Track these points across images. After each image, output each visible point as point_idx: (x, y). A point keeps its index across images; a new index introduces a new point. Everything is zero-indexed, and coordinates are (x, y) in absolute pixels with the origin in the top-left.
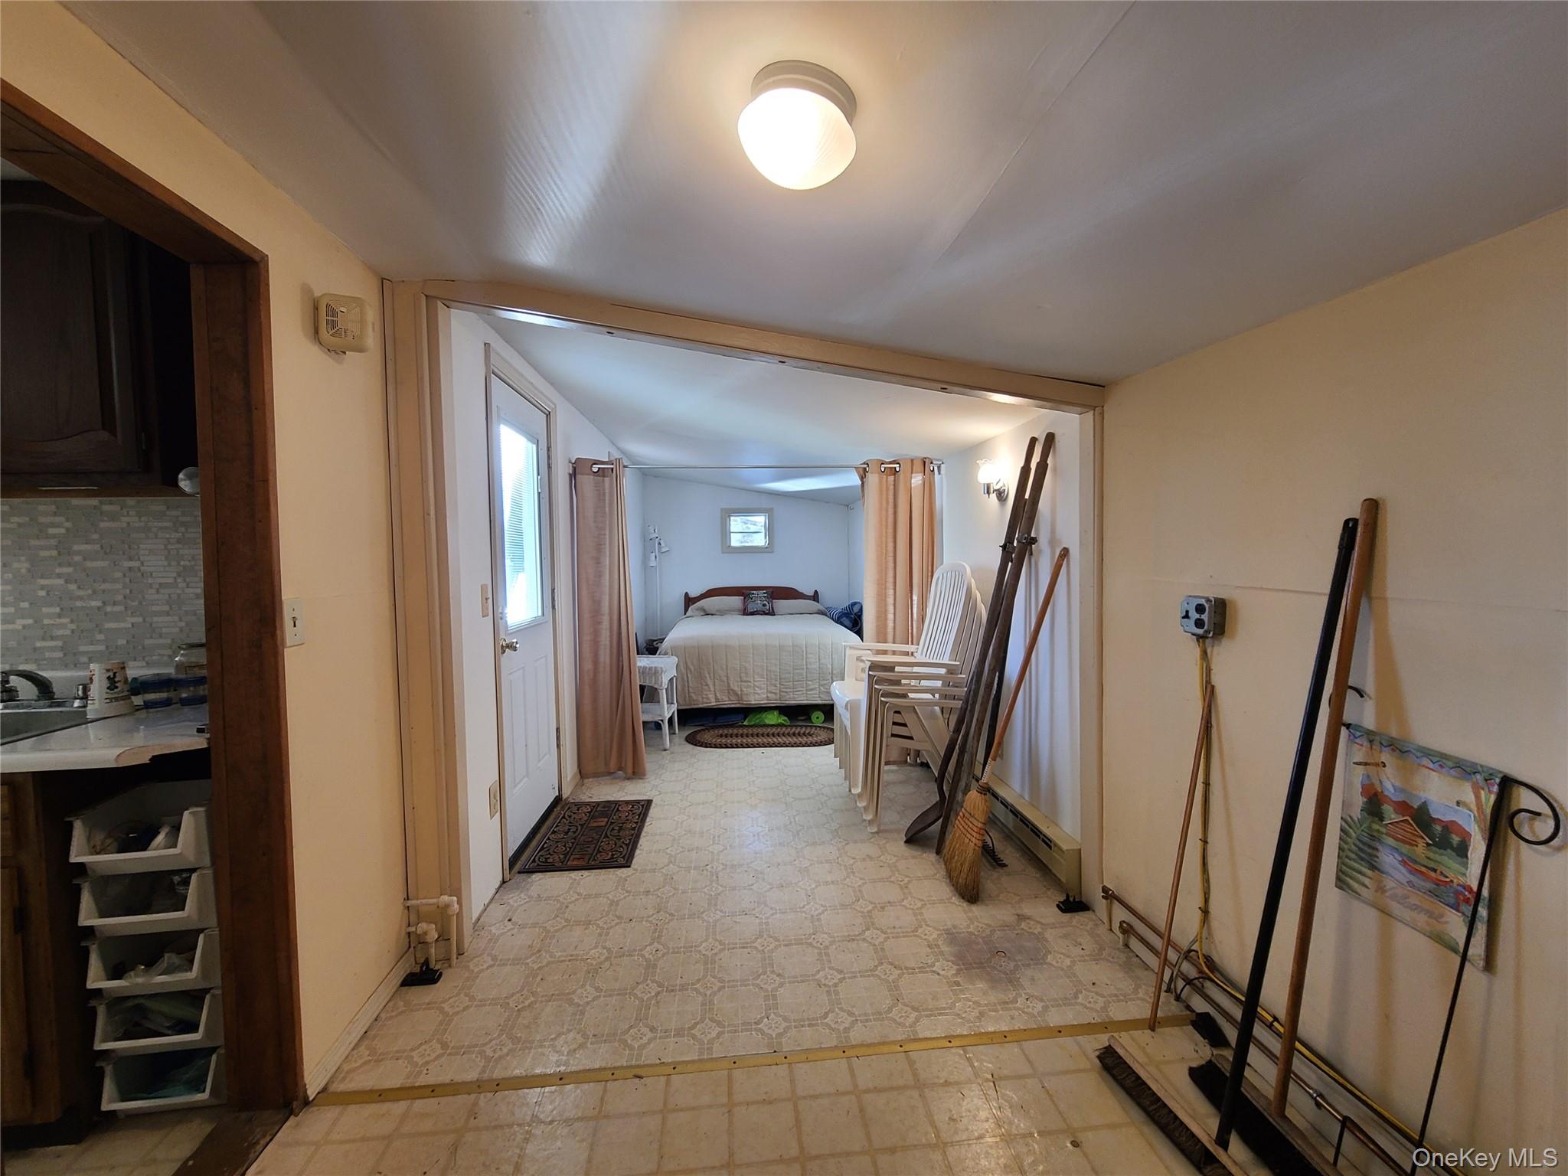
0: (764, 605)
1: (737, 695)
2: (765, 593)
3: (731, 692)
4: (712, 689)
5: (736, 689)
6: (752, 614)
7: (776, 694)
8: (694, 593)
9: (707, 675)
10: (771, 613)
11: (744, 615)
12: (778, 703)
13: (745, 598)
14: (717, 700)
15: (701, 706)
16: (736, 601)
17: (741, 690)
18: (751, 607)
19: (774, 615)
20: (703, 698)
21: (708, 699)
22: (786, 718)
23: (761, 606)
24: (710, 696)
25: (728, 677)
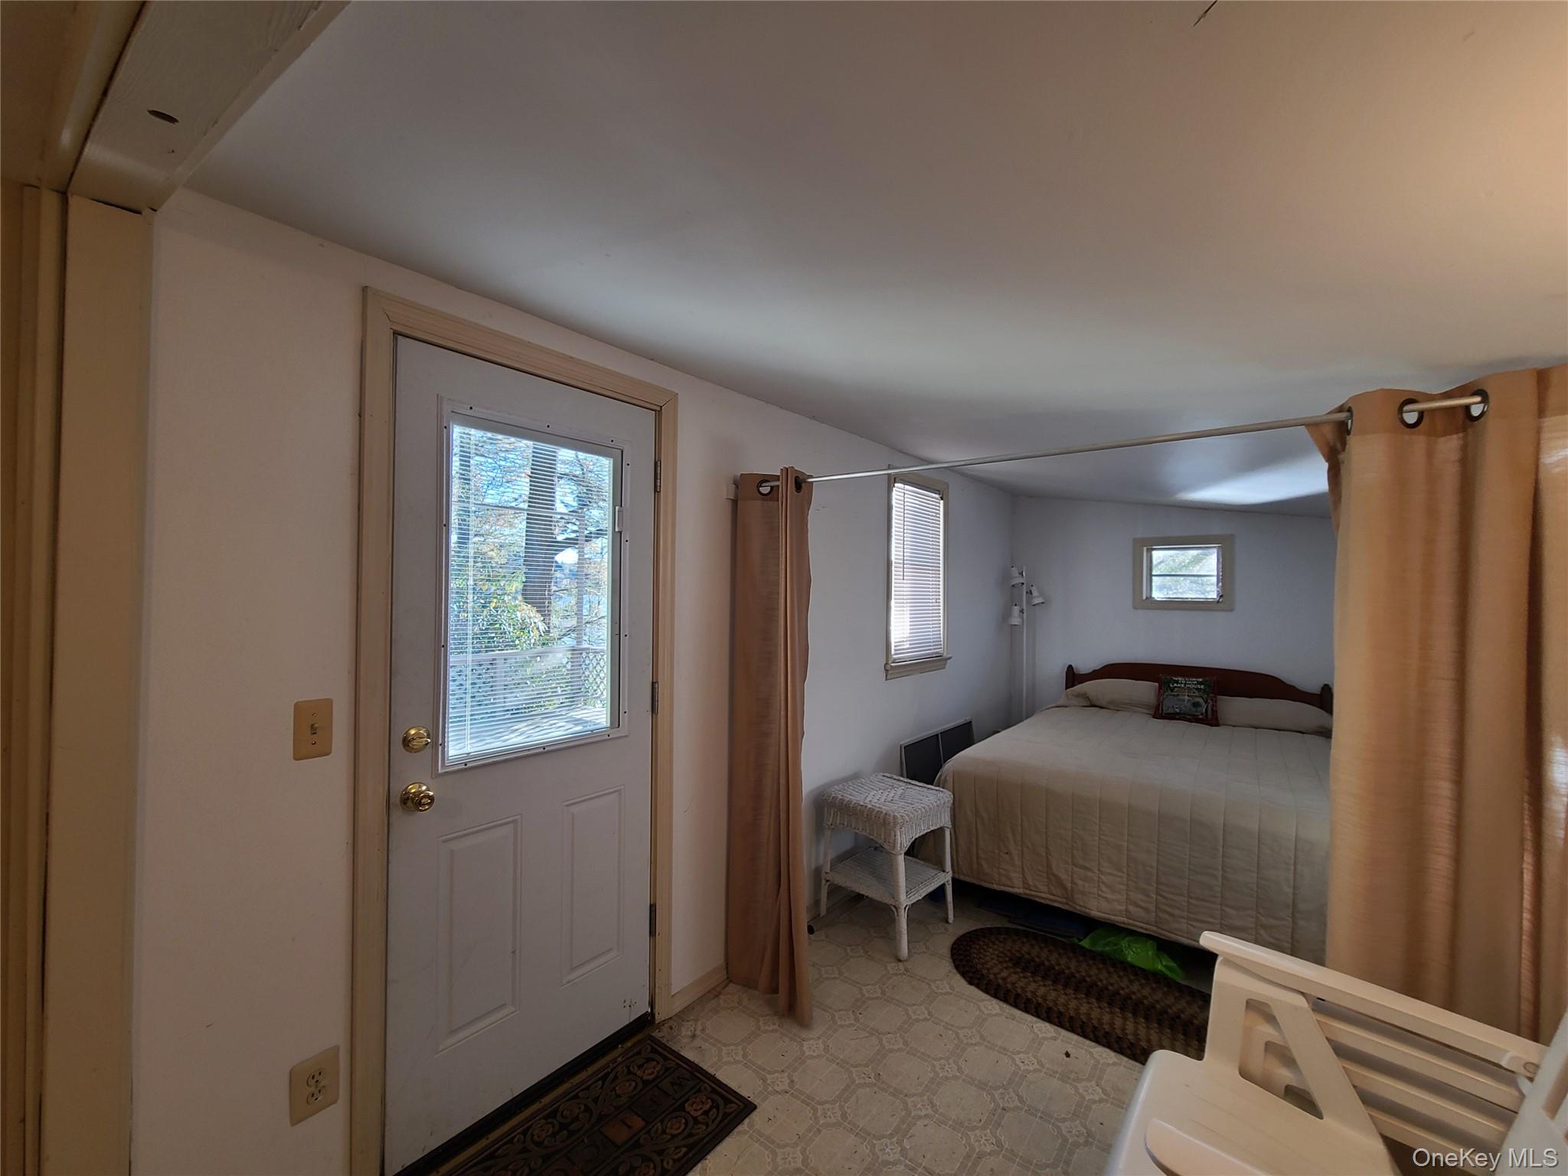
0: (1196, 705)
1: (1064, 888)
2: (1199, 683)
3: (1051, 876)
4: (1018, 862)
5: (1063, 876)
6: (1171, 717)
7: (1146, 910)
8: (1084, 665)
9: (1010, 835)
10: (1212, 720)
11: (1154, 718)
12: (1153, 930)
13: (1160, 687)
14: (1026, 885)
15: (995, 887)
16: (1145, 690)
17: (1073, 882)
18: (1170, 704)
19: (1217, 725)
20: (1000, 874)
21: (1010, 879)
22: (1173, 964)
23: (1189, 705)
24: (1013, 875)
25: (1047, 848)
